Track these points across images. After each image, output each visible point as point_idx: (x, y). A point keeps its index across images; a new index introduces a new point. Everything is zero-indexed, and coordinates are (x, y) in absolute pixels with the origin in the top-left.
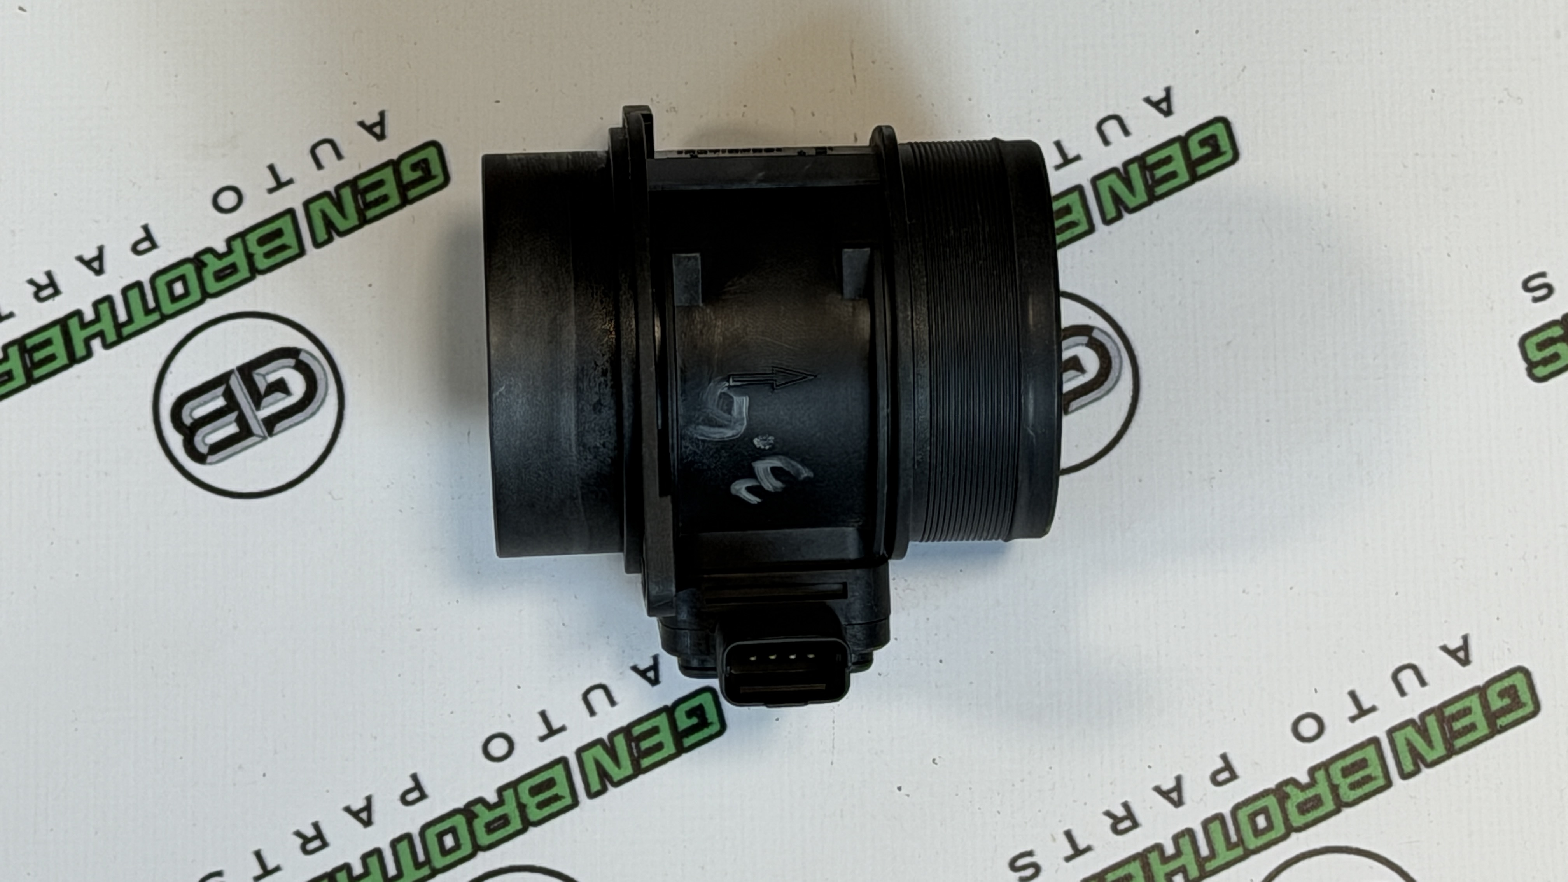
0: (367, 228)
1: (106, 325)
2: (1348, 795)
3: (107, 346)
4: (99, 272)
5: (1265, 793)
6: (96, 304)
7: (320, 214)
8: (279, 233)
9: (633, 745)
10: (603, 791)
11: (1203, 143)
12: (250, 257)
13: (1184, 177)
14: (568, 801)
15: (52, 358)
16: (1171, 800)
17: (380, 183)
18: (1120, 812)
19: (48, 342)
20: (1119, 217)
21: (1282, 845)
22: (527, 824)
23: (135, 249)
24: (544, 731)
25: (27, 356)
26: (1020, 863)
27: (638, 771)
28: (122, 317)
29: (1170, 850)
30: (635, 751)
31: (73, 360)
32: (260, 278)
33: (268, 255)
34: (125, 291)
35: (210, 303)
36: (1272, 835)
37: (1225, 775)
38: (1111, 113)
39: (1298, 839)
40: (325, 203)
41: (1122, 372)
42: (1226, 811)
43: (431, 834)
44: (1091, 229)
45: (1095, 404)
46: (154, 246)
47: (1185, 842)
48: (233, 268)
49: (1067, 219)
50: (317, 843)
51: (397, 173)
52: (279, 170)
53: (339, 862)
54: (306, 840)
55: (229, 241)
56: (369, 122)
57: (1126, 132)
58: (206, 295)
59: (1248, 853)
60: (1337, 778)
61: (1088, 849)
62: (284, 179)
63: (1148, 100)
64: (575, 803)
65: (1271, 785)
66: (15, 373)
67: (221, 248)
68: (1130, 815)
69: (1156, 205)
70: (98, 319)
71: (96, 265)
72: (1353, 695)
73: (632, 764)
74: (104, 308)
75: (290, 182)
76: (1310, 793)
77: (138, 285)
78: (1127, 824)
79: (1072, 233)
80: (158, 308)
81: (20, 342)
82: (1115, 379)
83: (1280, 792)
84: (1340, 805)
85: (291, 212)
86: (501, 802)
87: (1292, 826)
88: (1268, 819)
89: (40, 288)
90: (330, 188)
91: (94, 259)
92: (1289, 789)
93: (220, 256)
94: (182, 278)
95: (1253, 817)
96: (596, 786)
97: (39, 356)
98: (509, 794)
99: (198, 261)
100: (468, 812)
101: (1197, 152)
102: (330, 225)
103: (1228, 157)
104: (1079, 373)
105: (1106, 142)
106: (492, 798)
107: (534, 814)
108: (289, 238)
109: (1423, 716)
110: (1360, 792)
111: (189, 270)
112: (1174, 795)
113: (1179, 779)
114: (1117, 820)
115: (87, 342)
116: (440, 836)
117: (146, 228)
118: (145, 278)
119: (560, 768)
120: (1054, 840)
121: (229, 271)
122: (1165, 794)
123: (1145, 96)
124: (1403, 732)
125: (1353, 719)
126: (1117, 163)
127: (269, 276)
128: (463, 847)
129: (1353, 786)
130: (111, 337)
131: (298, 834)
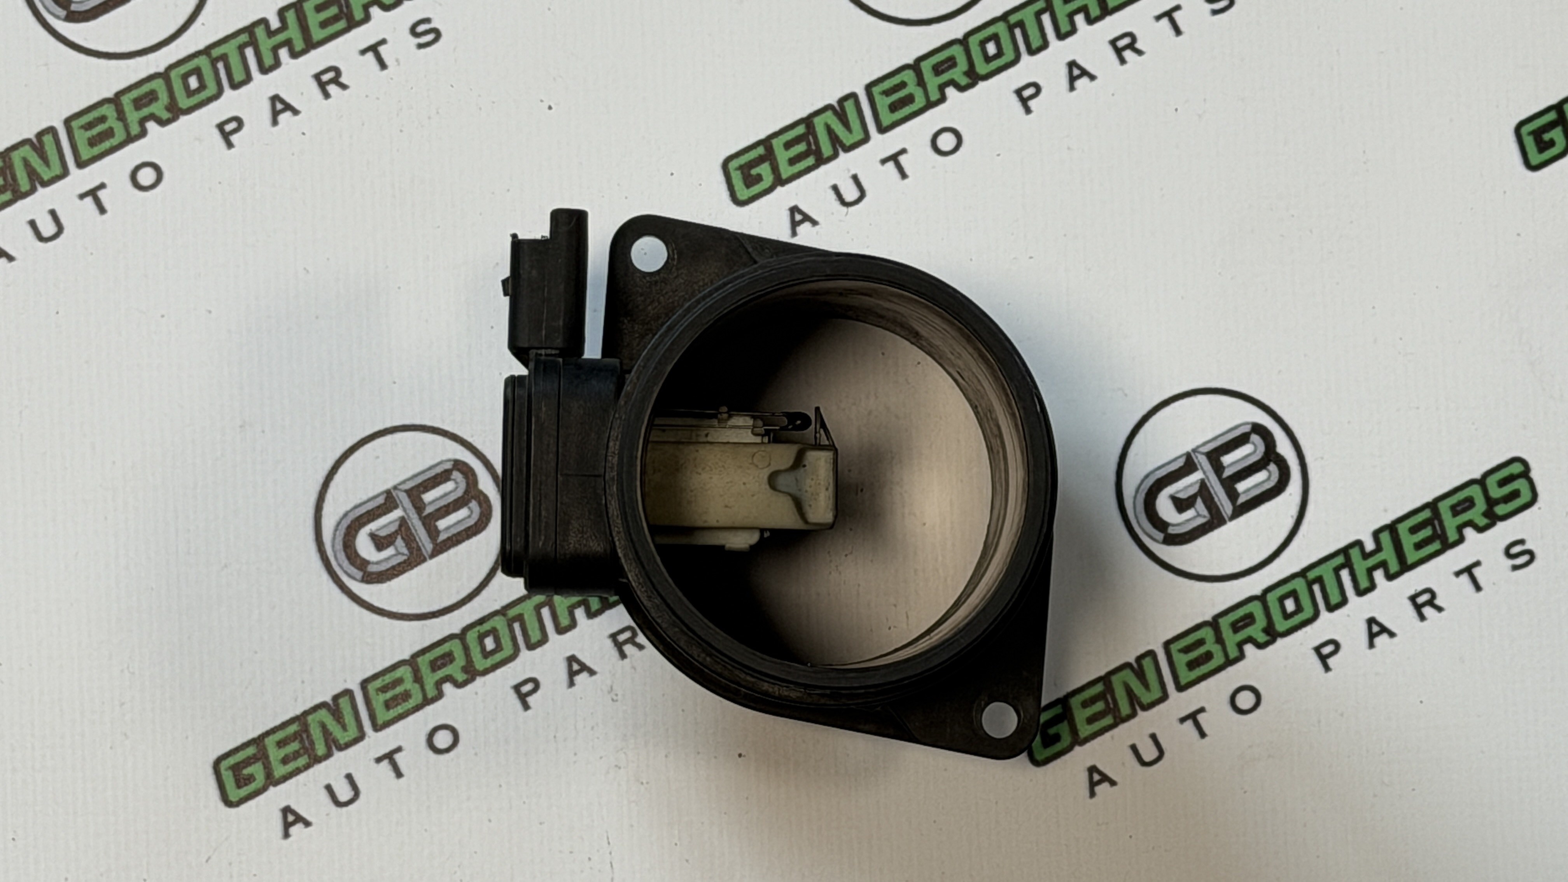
0: (1102, 673)
1: (1361, 566)
2: (108, 111)
3: (1359, 543)
4: (1371, 621)
5: (189, 111)
6: (1372, 587)
7: (1151, 687)
8: (1192, 665)
9: (813, 147)
10: (842, 101)
11: (250, 779)
12: (1220, 640)
13: (270, 741)
14: (876, 90)
15: (1414, 530)
16: (282, 101)
17: (1091, 720)
18: (332, 89)
19: (1418, 546)
20: (336, 698)
21: (173, 60)
22: (915, 66)
23: (1337, 645)
24: (902, 159)
25: (1439, 532)
26: (430, 37)
27: (808, 121)
28: (1345, 574)
29: (283, 53)
30: (812, 140)
31: (1392, 528)
32: (1208, 617)
33: (1201, 642)
34: (1344, 602)
35: (1257, 591)
36: (183, 69)
37: (229, 127)
38: (344, 810)
39: (157, 66)
40: (1146, 698)
41: (333, 536)
42: (228, 92)
43: (1009, 56)
44: (364, 684)
45: (358, 501)
46: (1317, 649)
47: (268, 61)
48: (1236, 627)
49: (389, 695)
50: (1121, 43)
51: (1074, 731)
52: (1195, 733)
53: (1098, 25)
54: (1131, 46)
55: (1241, 656)
56: (1105, 785)
57: (329, 788)
58: (1262, 598)
59: (206, 51)
60: (118, 127)
61: (363, 52)
62: (1189, 723)
63: (307, 824)
64: (869, 88)
65: (183, 119)
66: (1450, 514)
67: (1249, 649)
68: (322, 86)
69: (298, 711)
70: (1370, 571)
71: (1375, 629)
72: (102, 210)
73: (814, 128)
74: (1364, 584)
75: (1183, 720)
76: (145, 111)
77: (1331, 608)
78: (325, 78)
79: (383, 680)
80: (1310, 584)
81: (1447, 546)
82: (340, 527)
83: (175, 112)
84: (115, 100)
85: (1180, 688)
86: (942, 88)
87: (164, 79)
88: (186, 86)
89: (1431, 603)
90: (1141, 714)
91: (1378, 634)
92: (165, 115)
93: (1250, 640)
94: (1287, 616)
95: (202, 87)
96: (849, 105)
97: (1427, 532)
98: (934, 96)
99: (1272, 635)
100: (974, 78)
101: (256, 770)
102: (1140, 674)
103: (224, 765)
104: (377, 533)
105: (349, 777)
106: (950, 91)
107: (909, 77)
108: (1181, 660)
109: (33, 190)
110: (95, 114)
111: (1281, 625)
112: (279, 106)
113: (275, 122)
114: (336, 81)
115: (1379, 548)
116: (999, 54)
117: (1327, 668)
118: (1325, 615)
119: (885, 122)
120: (397, 60)
121: (1240, 624)
122: (288, 107)
123: (310, 829)
124: (53, 174)
125: (102, 186)
126: (338, 756)
127: (1199, 620)
128: (977, 42)
129: (102, 119)
130: (1355, 553)
131: (1139, 52)
